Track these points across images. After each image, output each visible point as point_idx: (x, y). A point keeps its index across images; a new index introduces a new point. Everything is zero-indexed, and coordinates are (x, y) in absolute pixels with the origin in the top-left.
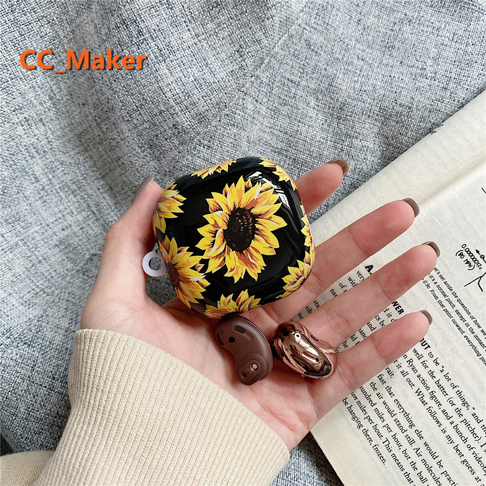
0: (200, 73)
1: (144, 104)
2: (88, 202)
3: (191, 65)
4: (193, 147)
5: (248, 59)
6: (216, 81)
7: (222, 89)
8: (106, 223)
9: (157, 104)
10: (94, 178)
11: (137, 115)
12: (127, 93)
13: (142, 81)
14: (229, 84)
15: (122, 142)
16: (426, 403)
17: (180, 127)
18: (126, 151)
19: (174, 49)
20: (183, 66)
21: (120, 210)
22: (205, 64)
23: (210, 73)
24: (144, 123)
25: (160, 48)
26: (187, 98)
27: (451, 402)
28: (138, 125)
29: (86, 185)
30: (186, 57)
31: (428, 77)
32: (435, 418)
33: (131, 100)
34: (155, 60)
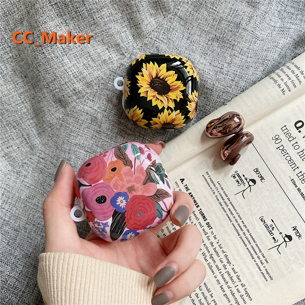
0: (87, 61)
1: (56, 78)
2: (22, 133)
3: (81, 56)
4: (84, 100)
5: (112, 54)
6: (96, 66)
7: (99, 70)
8: (32, 145)
9: (64, 78)
10: (27, 119)
11: (52, 85)
12: (46, 72)
13: (54, 66)
14: (103, 67)
15: (44, 99)
16: (207, 261)
17: (77, 90)
18: (46, 104)
19: (71, 48)
20: (76, 57)
21: (41, 138)
22: (89, 55)
23: (92, 61)
24: (56, 89)
25: (63, 48)
26: (80, 75)
27: (221, 261)
28: (53, 90)
29: (22, 123)
30: (78, 52)
31: (224, 73)
32: (211, 269)
33: (48, 77)
34: (61, 55)
